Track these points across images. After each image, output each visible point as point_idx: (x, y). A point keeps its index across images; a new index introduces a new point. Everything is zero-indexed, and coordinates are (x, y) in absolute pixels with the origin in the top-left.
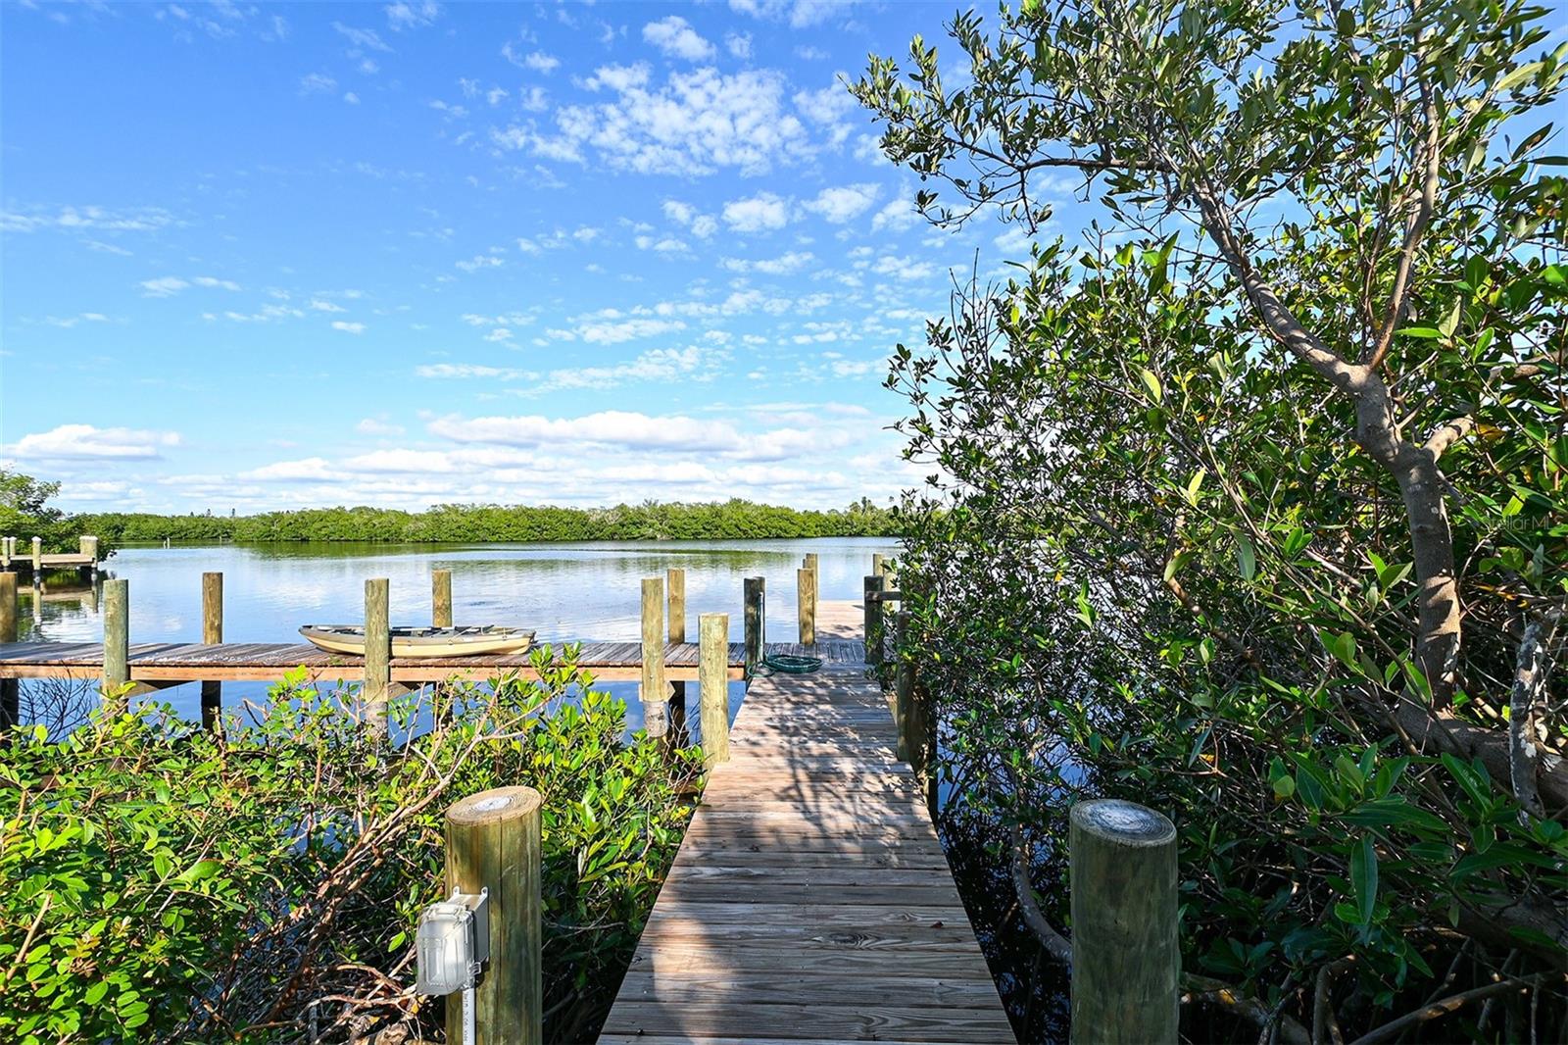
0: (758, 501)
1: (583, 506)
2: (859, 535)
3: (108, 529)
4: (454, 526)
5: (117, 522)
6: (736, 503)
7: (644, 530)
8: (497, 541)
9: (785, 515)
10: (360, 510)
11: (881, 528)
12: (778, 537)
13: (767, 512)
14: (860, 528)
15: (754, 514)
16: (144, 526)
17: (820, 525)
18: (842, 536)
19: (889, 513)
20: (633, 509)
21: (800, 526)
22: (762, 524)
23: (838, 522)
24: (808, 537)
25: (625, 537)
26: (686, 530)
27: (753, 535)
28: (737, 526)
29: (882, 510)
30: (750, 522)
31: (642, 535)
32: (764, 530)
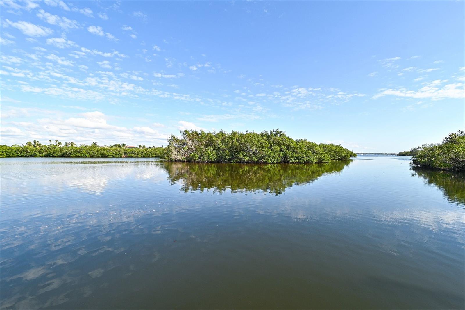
2: (31, 156)
11: (45, 153)
14: (32, 153)
17: (6, 152)
18: (21, 157)
19: (49, 147)
23: (18, 150)
29: (45, 146)
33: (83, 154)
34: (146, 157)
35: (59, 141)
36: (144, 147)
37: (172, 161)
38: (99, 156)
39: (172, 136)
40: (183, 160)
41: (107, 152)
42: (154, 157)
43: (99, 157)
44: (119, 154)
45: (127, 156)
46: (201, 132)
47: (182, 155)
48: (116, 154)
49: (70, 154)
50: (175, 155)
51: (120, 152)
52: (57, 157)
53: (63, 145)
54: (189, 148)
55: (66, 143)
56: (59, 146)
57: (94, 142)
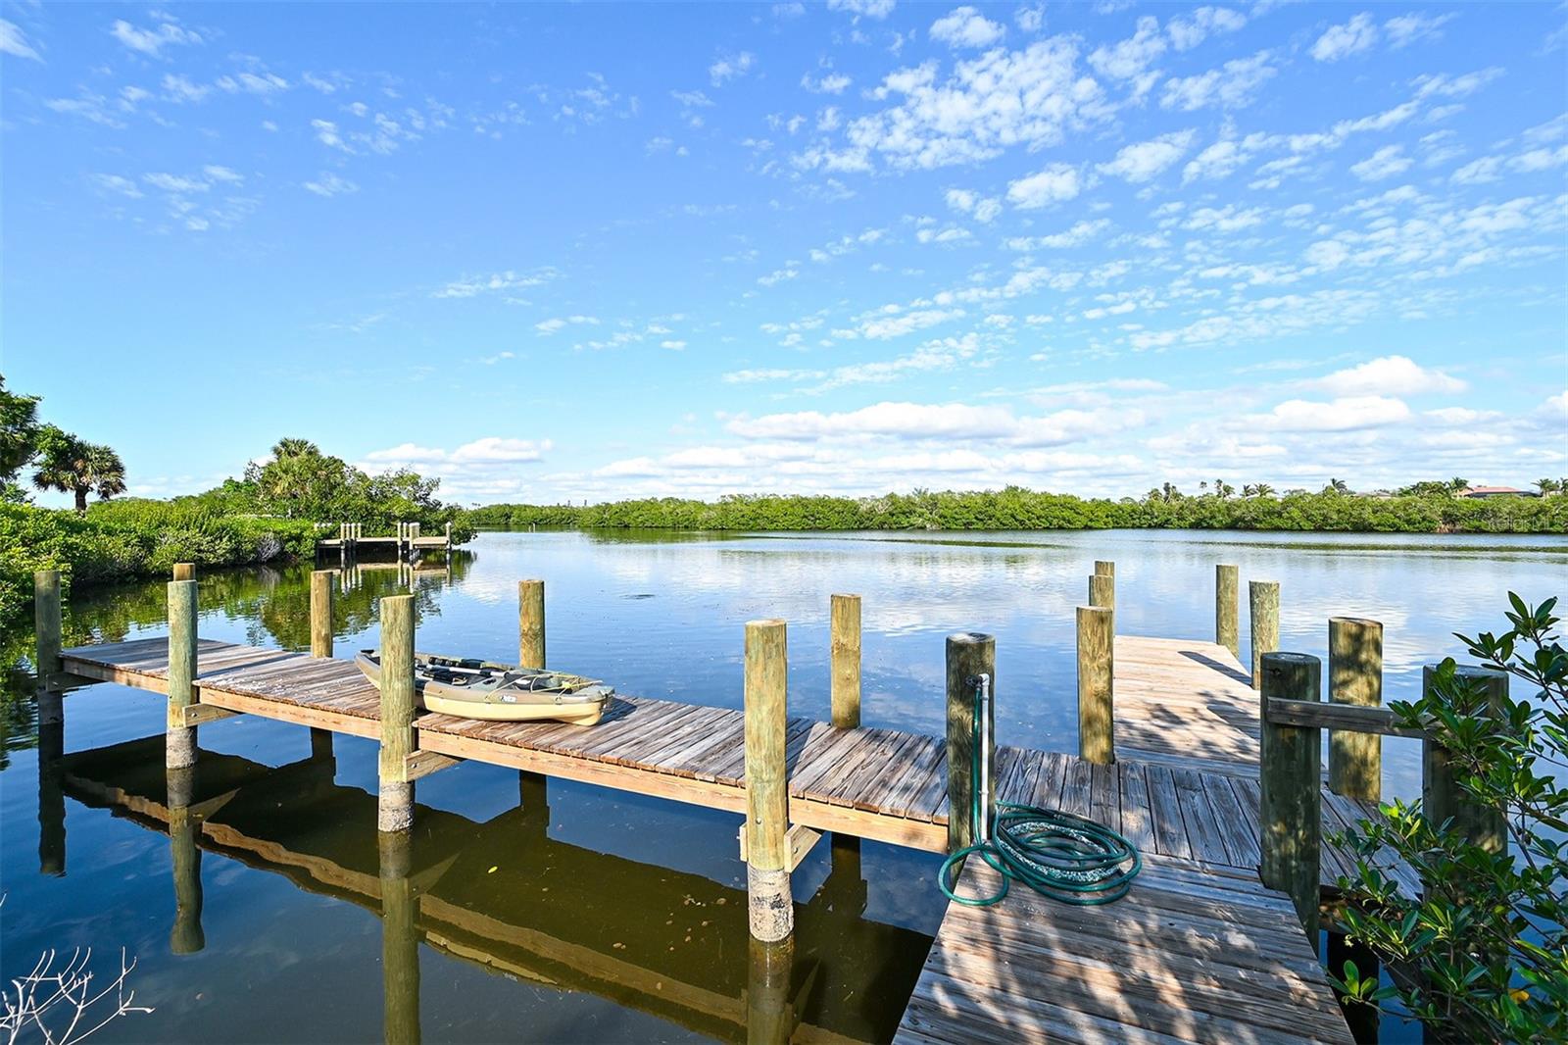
0: (1037, 489)
1: (854, 496)
2: (1161, 526)
3: (501, 516)
4: (739, 515)
5: (507, 510)
6: (1012, 491)
7: (912, 520)
8: (775, 529)
9: (1069, 504)
10: (669, 500)
11: (1192, 519)
12: (1061, 528)
13: (1049, 501)
14: (1163, 518)
15: (1033, 502)
16: (523, 514)
17: (1112, 516)
18: (1140, 527)
19: (1200, 501)
20: (902, 498)
21: (1088, 517)
22: (1042, 513)
23: (1133, 511)
24: (1096, 529)
25: (895, 526)
26: (956, 520)
27: (1031, 526)
28: (1012, 516)
29: (1191, 498)
30: (1028, 512)
31: (911, 525)
32: (1044, 520)
33: (1291, 518)
35: (1225, 483)
38: (1342, 527)
41: (1375, 512)
43: (1345, 531)
44: (1424, 519)
45: (1458, 527)
48: (1409, 522)
49: (1255, 520)
51: (1428, 513)
52: (1220, 529)
53: (1237, 495)
55: (1246, 488)
56: (1227, 498)
57: (1333, 481)
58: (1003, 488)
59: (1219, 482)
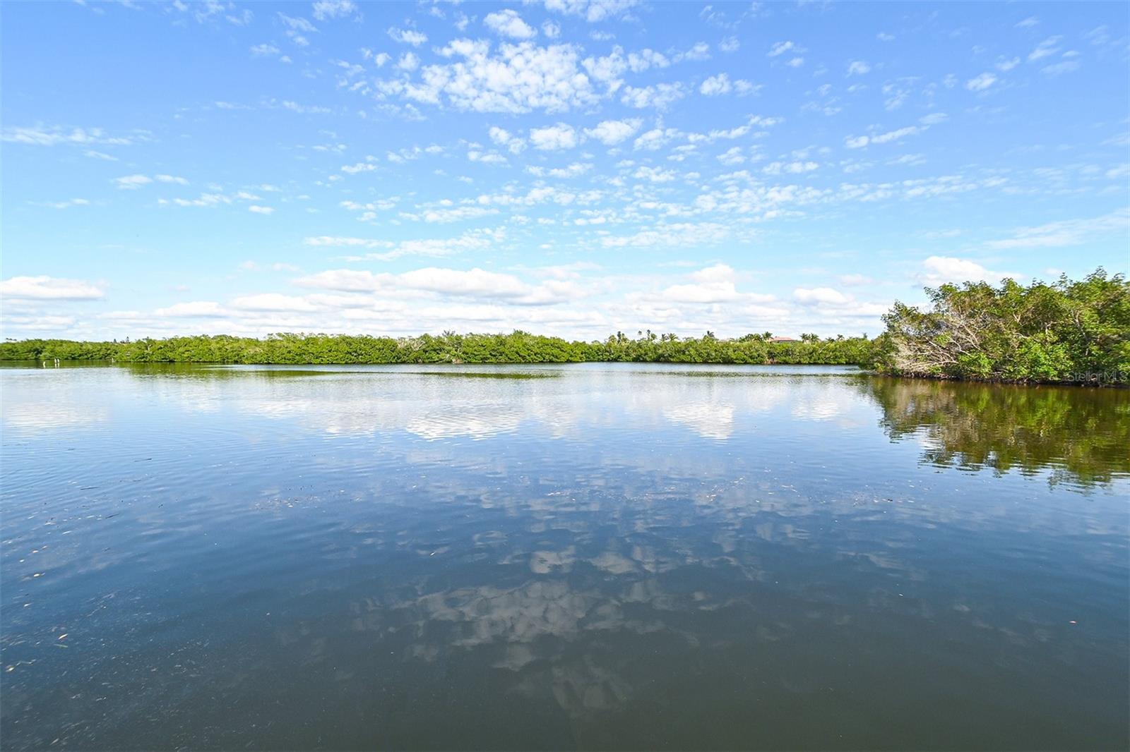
0: (536, 334)
1: (394, 336)
2: (615, 360)
6: (518, 334)
7: (442, 355)
9: (557, 344)
10: (221, 338)
11: (634, 355)
12: (551, 362)
13: (543, 342)
14: (616, 354)
15: (532, 343)
17: (585, 353)
18: (603, 361)
19: (639, 344)
20: (435, 339)
21: (569, 353)
22: (538, 351)
23: (599, 349)
24: (575, 362)
25: (427, 361)
26: (476, 355)
27: (531, 360)
28: (517, 353)
29: (633, 341)
30: (528, 350)
31: (441, 360)
32: (539, 356)
33: (690, 355)
34: (822, 364)
35: (652, 332)
36: (814, 338)
37: (897, 376)
38: (718, 360)
39: (898, 306)
40: (934, 373)
41: (734, 351)
42: (842, 364)
43: (718, 363)
44: (759, 355)
45: (775, 361)
46: (1003, 286)
47: (928, 359)
48: (751, 358)
49: (670, 356)
50: (908, 358)
51: (760, 352)
52: (650, 362)
53: (657, 341)
54: (958, 339)
55: (663, 336)
56: (653, 341)
57: (708, 332)
58: (512, 332)
59: (649, 331)
